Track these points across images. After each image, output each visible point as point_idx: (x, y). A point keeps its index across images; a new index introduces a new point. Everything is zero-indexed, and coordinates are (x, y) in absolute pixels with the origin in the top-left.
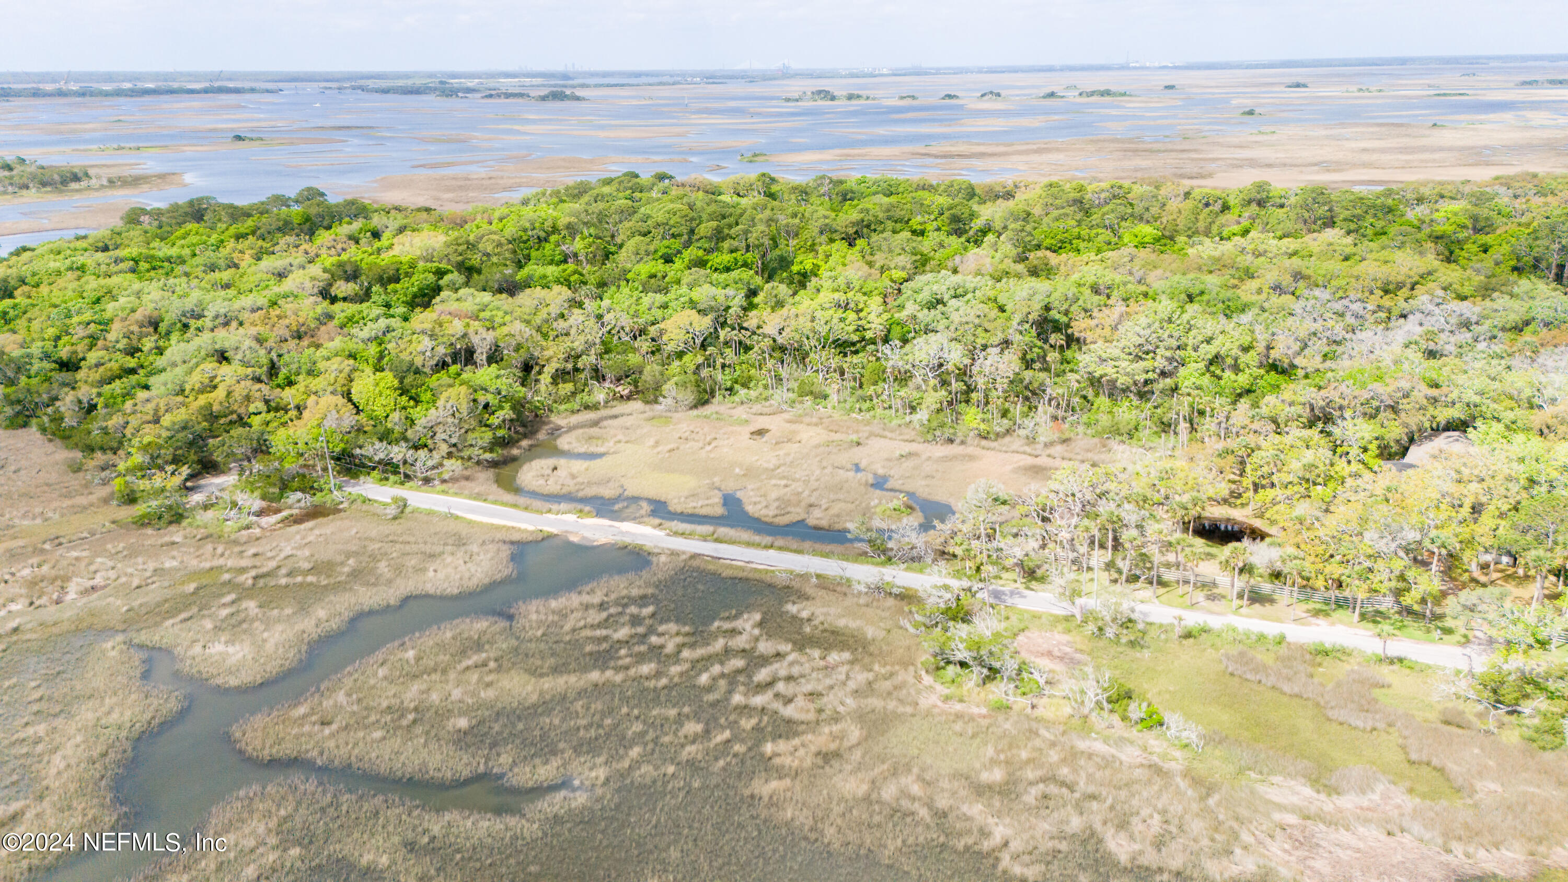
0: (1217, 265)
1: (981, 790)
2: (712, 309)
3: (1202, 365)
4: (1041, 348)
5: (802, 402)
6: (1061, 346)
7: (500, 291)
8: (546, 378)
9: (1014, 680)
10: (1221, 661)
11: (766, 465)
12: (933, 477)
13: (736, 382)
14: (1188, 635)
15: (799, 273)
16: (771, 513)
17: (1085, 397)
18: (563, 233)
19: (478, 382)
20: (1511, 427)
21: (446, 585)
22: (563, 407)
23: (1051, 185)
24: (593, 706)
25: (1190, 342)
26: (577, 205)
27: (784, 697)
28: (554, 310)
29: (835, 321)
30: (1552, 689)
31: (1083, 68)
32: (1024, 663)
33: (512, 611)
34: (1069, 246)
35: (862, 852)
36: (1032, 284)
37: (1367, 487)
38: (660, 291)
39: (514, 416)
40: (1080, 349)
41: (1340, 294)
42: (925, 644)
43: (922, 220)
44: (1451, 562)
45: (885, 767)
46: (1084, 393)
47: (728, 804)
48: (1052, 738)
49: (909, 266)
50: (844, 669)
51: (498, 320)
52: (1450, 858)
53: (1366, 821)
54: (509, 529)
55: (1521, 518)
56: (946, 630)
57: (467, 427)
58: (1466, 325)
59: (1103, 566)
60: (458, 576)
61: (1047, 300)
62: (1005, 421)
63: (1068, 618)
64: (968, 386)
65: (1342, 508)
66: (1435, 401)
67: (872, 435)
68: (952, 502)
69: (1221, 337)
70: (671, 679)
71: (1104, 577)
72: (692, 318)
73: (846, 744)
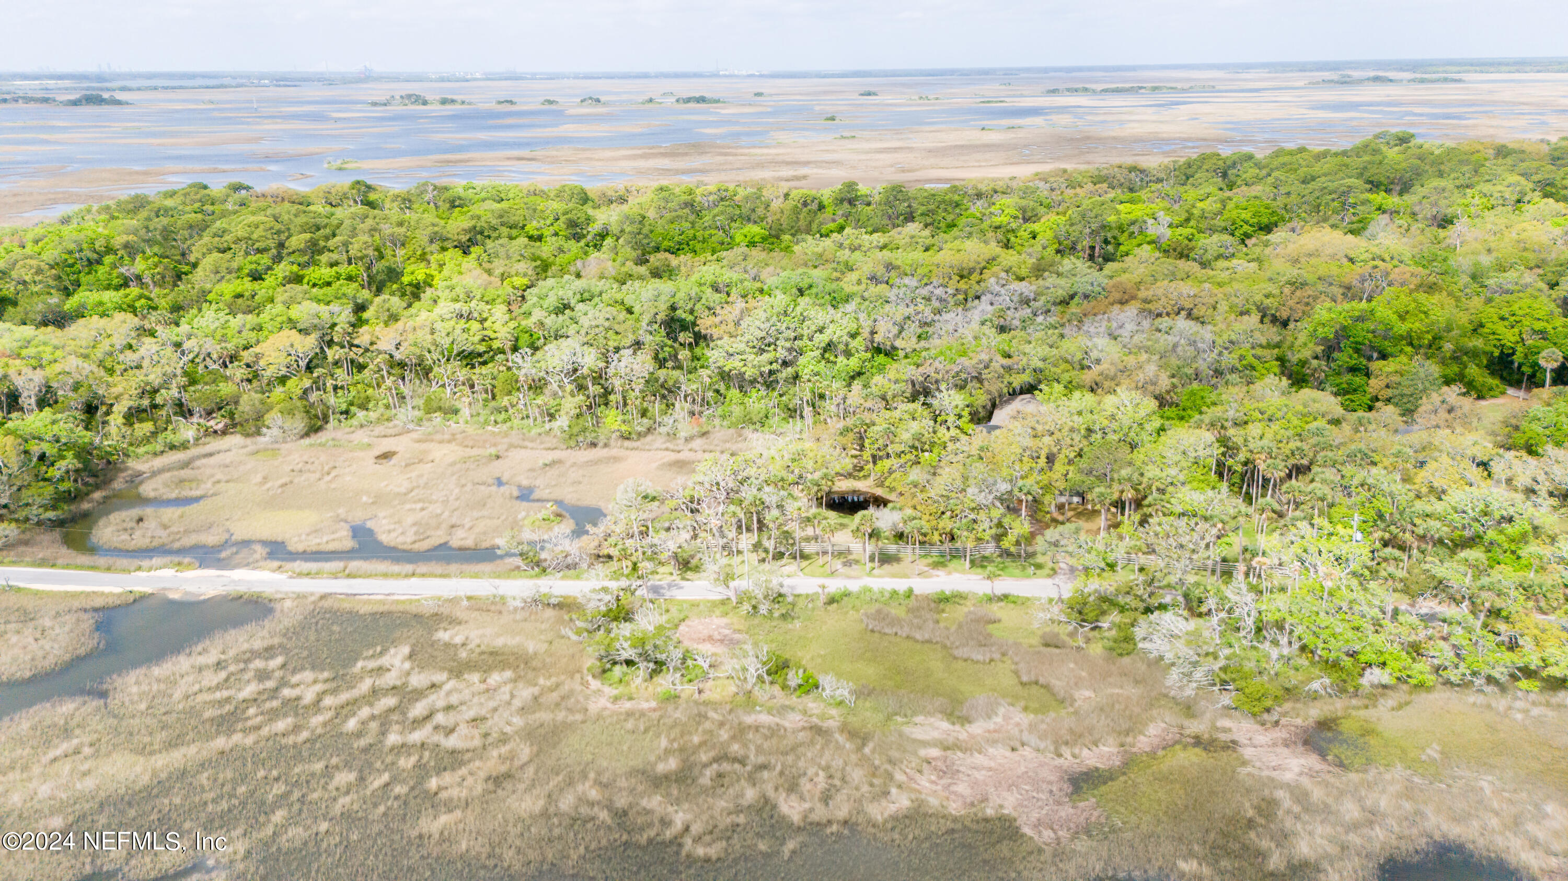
0: (820, 260)
1: (658, 782)
2: (315, 327)
3: (817, 353)
4: (671, 347)
5: (430, 420)
6: (690, 344)
7: (45, 323)
8: (116, 419)
9: (679, 669)
10: (862, 621)
11: (397, 490)
12: (580, 483)
13: (351, 404)
14: (832, 601)
15: (410, 284)
16: (409, 540)
17: (717, 391)
18: (120, 253)
19: (28, 430)
20: (1070, 387)
21: (14, 669)
22: (141, 450)
23: (661, 189)
24: (221, 776)
25: (806, 332)
26: (134, 222)
27: (444, 728)
28: (119, 341)
29: (458, 331)
30: (1122, 603)
31: (677, 76)
32: (688, 651)
33: (105, 686)
34: (687, 249)
35: (545, 867)
36: (656, 286)
37: (965, 448)
38: (251, 312)
39: (80, 466)
40: (708, 346)
41: (925, 281)
42: (590, 649)
43: (538, 225)
44: (1036, 504)
45: (560, 778)
46: (716, 387)
47: (395, 850)
48: (721, 718)
49: (530, 272)
50: (508, 688)
51: (47, 357)
52: (1062, 760)
53: (994, 742)
54: (87, 595)
55: (1084, 463)
56: (609, 631)
57: (19, 483)
58: (1026, 302)
59: (750, 547)
60: (29, 657)
61: (672, 300)
62: (645, 420)
63: (723, 602)
64: (606, 389)
65: (947, 469)
66: (1008, 369)
67: (511, 446)
68: (602, 505)
69: (831, 326)
70: (313, 731)
71: (754, 558)
72: (292, 339)
73: (517, 763)
